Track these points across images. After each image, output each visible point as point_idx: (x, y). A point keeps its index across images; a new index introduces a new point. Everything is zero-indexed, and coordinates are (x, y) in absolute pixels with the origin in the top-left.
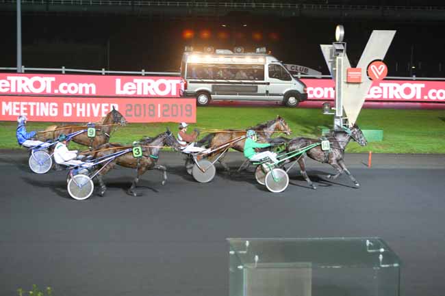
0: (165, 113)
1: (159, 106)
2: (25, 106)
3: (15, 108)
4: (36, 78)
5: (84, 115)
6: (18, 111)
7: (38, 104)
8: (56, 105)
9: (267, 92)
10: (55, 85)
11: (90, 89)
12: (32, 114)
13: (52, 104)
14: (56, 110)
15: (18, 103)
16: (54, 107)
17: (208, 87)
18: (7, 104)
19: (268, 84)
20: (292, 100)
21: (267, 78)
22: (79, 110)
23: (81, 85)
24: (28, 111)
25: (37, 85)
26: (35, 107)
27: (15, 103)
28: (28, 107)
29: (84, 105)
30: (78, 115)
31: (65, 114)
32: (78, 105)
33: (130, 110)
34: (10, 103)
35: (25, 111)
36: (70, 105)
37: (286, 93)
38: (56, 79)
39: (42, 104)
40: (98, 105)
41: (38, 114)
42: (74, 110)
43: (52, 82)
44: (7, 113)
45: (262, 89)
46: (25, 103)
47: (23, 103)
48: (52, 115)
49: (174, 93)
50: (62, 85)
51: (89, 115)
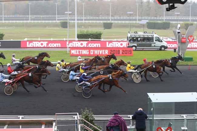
0: (123, 53)
1: (121, 50)
2: (78, 51)
3: (75, 52)
4: (82, 42)
5: (97, 54)
6: (76, 53)
7: (82, 50)
8: (88, 50)
9: (155, 46)
10: (87, 44)
11: (99, 45)
12: (81, 53)
13: (87, 50)
14: (88, 52)
15: (76, 50)
16: (87, 51)
17: (135, 45)
18: (73, 50)
19: (155, 43)
20: (163, 48)
21: (155, 41)
22: (95, 52)
23: (96, 44)
24: (79, 53)
25: (82, 44)
26: (81, 51)
27: (75, 50)
28: (79, 51)
29: (97, 50)
30: (95, 54)
31: (91, 54)
32: (95, 50)
33: (112, 52)
34: (74, 50)
35: (78, 53)
36: (92, 51)
37: (161, 46)
38: (88, 42)
39: (84, 50)
40: (102, 50)
41: (82, 54)
42: (94, 52)
43: (87, 43)
44: (73, 53)
45: (153, 45)
46: (79, 50)
47: (78, 50)
48: (87, 54)
49: (125, 46)
50: (90, 44)
51: (98, 54)
